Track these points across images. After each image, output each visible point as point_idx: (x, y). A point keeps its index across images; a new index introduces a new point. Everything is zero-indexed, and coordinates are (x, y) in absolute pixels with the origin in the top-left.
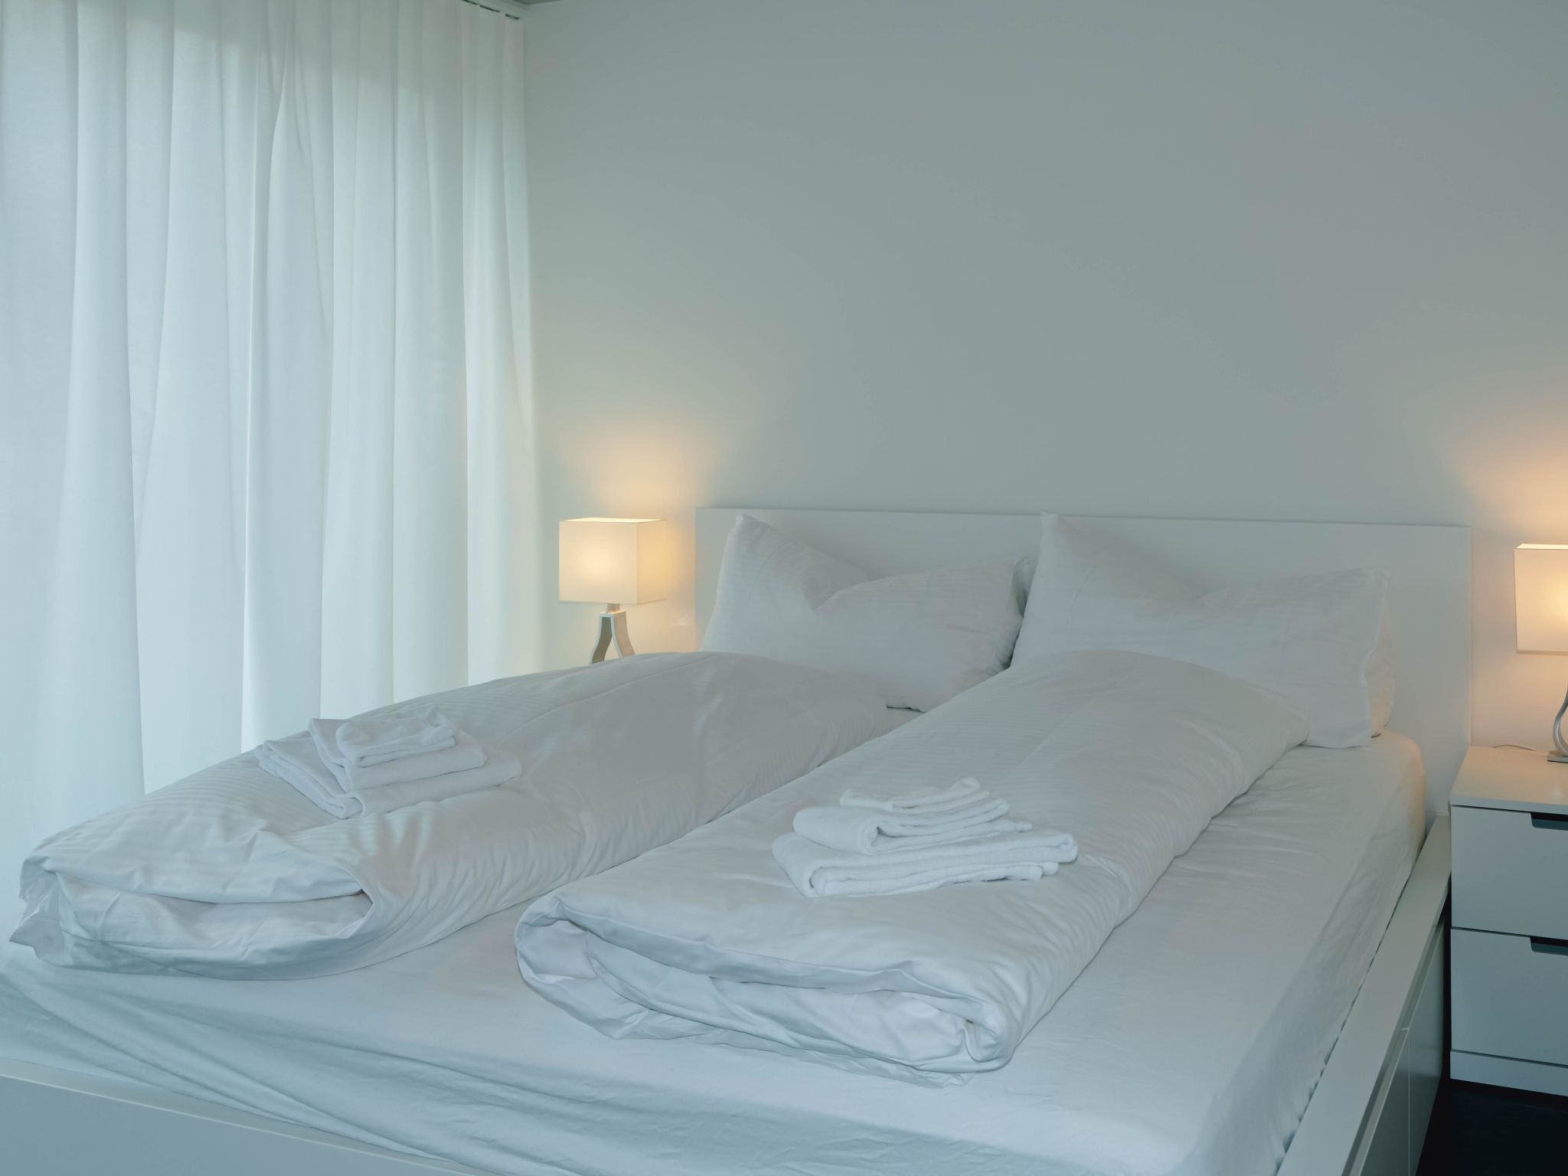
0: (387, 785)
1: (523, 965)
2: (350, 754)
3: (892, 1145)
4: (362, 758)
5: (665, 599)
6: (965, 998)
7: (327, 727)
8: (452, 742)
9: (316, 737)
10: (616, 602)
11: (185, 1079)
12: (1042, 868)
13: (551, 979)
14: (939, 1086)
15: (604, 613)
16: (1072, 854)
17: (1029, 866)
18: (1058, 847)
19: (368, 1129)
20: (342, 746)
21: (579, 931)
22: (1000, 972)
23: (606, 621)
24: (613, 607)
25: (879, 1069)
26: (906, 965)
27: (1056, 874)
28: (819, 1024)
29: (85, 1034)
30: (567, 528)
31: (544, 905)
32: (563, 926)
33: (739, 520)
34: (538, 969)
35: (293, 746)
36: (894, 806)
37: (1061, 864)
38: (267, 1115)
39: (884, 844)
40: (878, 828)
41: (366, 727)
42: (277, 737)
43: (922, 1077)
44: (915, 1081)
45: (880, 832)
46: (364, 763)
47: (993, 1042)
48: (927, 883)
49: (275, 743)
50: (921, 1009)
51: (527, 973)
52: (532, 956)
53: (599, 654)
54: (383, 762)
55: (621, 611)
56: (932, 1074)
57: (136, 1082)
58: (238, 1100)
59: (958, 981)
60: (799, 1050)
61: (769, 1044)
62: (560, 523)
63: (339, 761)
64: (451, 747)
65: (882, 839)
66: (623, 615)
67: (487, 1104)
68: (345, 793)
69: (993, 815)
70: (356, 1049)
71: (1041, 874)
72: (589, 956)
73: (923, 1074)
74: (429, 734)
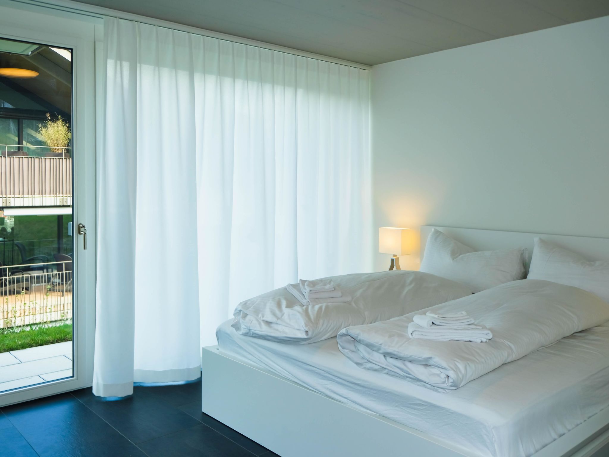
0: (316, 299)
1: (339, 346)
2: (308, 289)
3: (426, 406)
4: (311, 291)
5: (410, 254)
6: (445, 369)
7: (303, 282)
8: (333, 289)
9: (301, 285)
10: (396, 254)
11: (266, 364)
12: (481, 340)
13: (346, 351)
14: (440, 392)
15: (392, 257)
16: (491, 337)
17: (477, 338)
18: (486, 334)
19: (305, 383)
20: (306, 287)
21: (354, 340)
22: (456, 363)
23: (392, 260)
24: (395, 256)
25: (424, 385)
26: (431, 358)
27: (486, 342)
28: (408, 370)
29: (246, 351)
30: (382, 230)
31: (343, 331)
32: (349, 337)
33: (433, 230)
34: (343, 348)
35: (295, 286)
36: (438, 317)
37: (487, 339)
38: (283, 376)
39: (434, 327)
40: (432, 322)
41: (313, 284)
42: (293, 283)
43: (435, 389)
44: (433, 390)
45: (433, 323)
46: (311, 292)
47: (452, 381)
48: (445, 339)
49: (291, 284)
50: (436, 371)
51: (340, 348)
52: (341, 344)
53: (391, 268)
54: (316, 292)
55: (397, 257)
56: (438, 389)
57: (257, 365)
58: (278, 372)
59: (444, 364)
60: (404, 378)
61: (397, 375)
62: (380, 229)
63: (305, 291)
64: (333, 290)
65: (434, 325)
66: (398, 259)
67: (331, 381)
68: (306, 299)
69: (468, 323)
70: (302, 362)
71: (480, 341)
72: (355, 346)
73: (435, 388)
74: (328, 287)
